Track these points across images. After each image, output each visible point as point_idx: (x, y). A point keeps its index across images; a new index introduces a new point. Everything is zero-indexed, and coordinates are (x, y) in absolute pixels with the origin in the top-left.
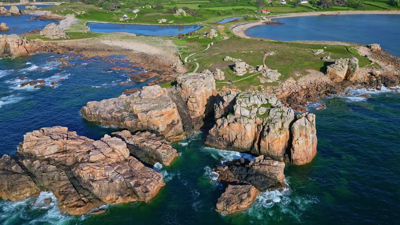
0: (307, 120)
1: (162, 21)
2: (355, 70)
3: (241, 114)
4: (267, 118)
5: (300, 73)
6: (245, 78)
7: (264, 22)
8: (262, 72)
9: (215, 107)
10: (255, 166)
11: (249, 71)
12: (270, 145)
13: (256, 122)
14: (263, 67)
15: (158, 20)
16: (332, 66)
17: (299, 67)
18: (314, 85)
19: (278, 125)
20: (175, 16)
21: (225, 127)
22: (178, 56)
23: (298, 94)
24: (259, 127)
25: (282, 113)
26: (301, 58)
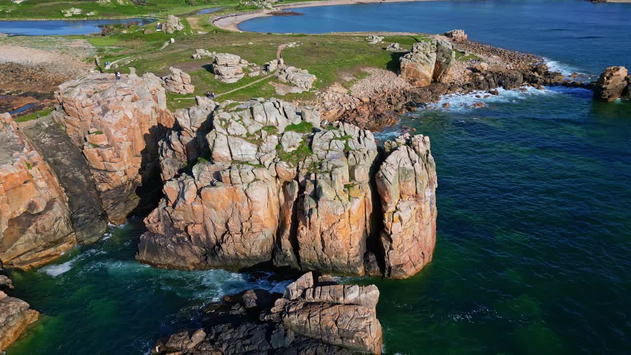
0: (412, 153)
1: (71, 13)
2: (450, 61)
3: (232, 156)
4: (306, 160)
5: (351, 75)
6: (242, 87)
7: (269, 12)
8: (277, 74)
9: (159, 149)
10: (292, 316)
11: (250, 72)
12: (326, 236)
13: (277, 177)
14: (279, 63)
15: (63, 11)
16: (409, 56)
17: (348, 65)
18: (382, 95)
19: (340, 175)
20: (100, 5)
21: (189, 203)
22: (94, 62)
23: (358, 113)
24: (288, 187)
25: (347, 142)
26: (348, 50)
